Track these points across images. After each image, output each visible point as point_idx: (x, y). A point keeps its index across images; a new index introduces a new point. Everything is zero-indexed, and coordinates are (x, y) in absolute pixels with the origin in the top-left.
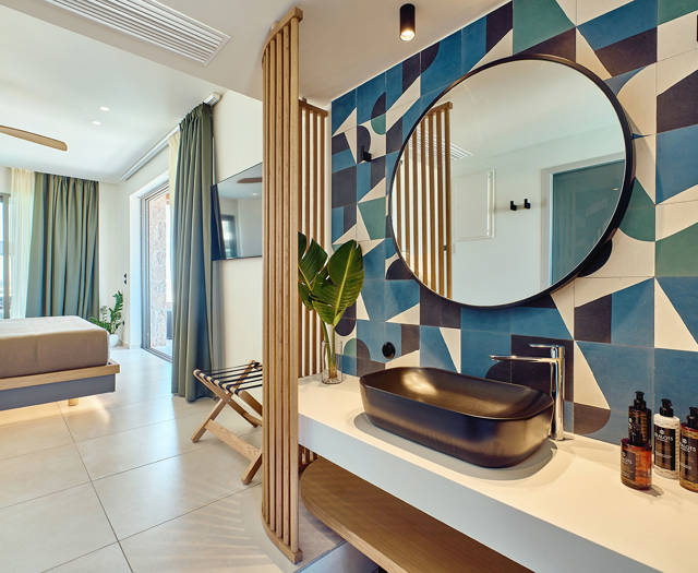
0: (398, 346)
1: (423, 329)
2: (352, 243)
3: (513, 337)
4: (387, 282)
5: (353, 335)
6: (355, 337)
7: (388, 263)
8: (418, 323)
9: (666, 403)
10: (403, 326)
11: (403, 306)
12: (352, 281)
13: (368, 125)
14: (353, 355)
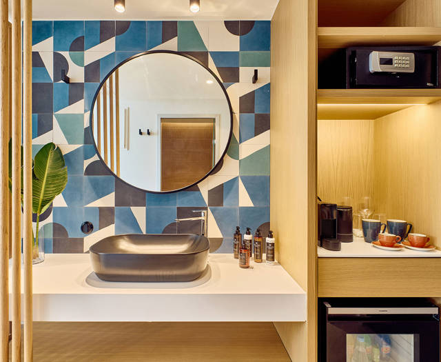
0: (96, 223)
1: (117, 209)
2: (51, 145)
3: (178, 208)
4: (86, 178)
5: (50, 220)
6: (52, 221)
7: (87, 163)
8: (114, 205)
9: (248, 229)
10: (100, 209)
11: (100, 194)
12: (54, 176)
13: (66, 54)
14: (50, 236)
